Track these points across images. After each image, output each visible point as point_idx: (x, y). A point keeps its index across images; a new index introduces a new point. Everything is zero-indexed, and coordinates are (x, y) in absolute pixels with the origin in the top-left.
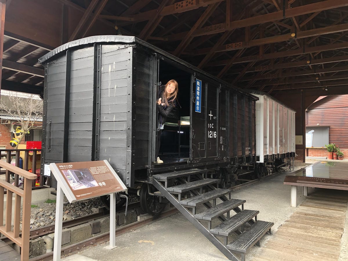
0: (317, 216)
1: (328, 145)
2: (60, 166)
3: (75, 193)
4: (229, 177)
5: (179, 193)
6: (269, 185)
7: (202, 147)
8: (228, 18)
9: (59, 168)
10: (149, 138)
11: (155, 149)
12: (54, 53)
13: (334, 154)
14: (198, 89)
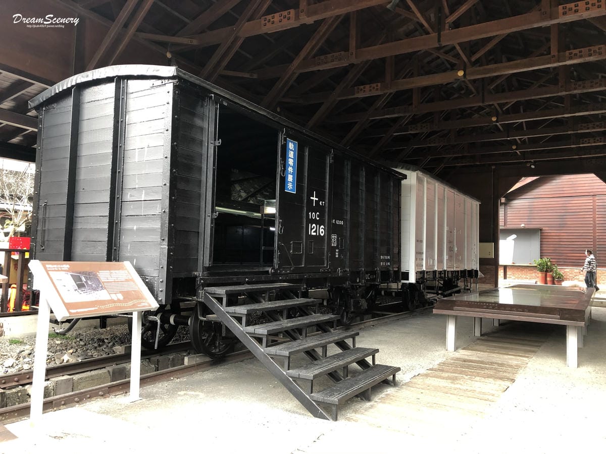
0: (482, 362)
1: (539, 261)
2: (47, 266)
3: (68, 306)
4: (352, 303)
5: (244, 314)
6: (426, 321)
7: (296, 248)
8: (353, 43)
9: (45, 268)
10: (200, 228)
11: (209, 247)
12: (53, 91)
13: (548, 275)
14: (291, 154)
